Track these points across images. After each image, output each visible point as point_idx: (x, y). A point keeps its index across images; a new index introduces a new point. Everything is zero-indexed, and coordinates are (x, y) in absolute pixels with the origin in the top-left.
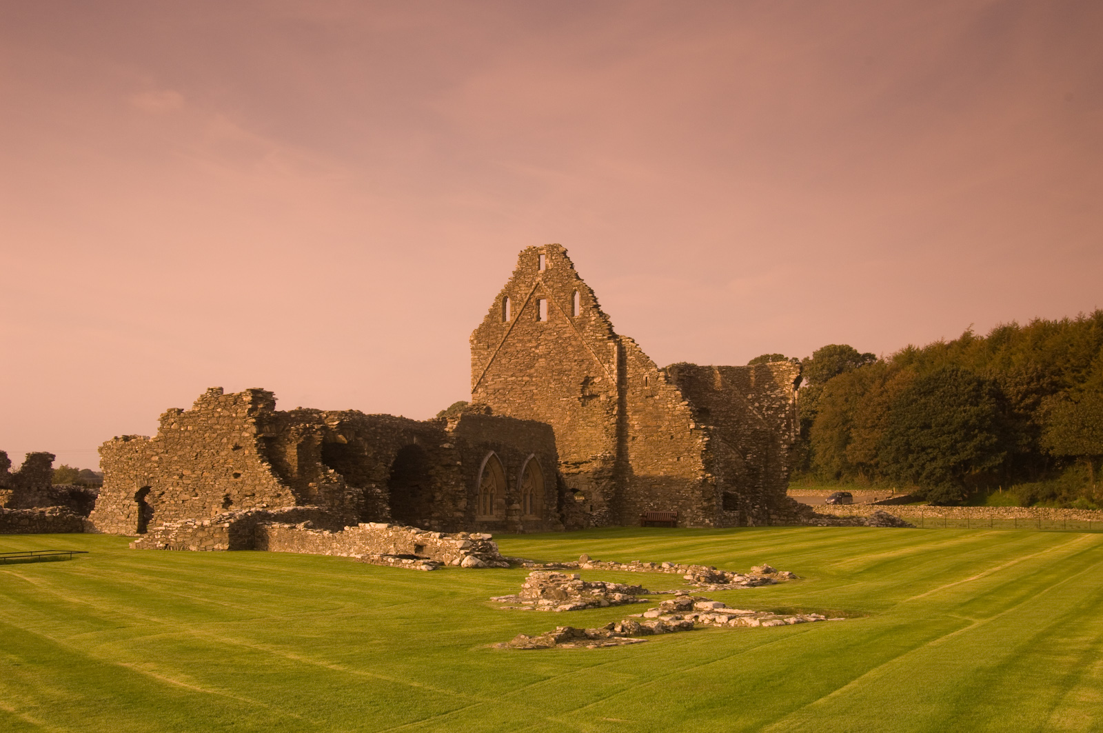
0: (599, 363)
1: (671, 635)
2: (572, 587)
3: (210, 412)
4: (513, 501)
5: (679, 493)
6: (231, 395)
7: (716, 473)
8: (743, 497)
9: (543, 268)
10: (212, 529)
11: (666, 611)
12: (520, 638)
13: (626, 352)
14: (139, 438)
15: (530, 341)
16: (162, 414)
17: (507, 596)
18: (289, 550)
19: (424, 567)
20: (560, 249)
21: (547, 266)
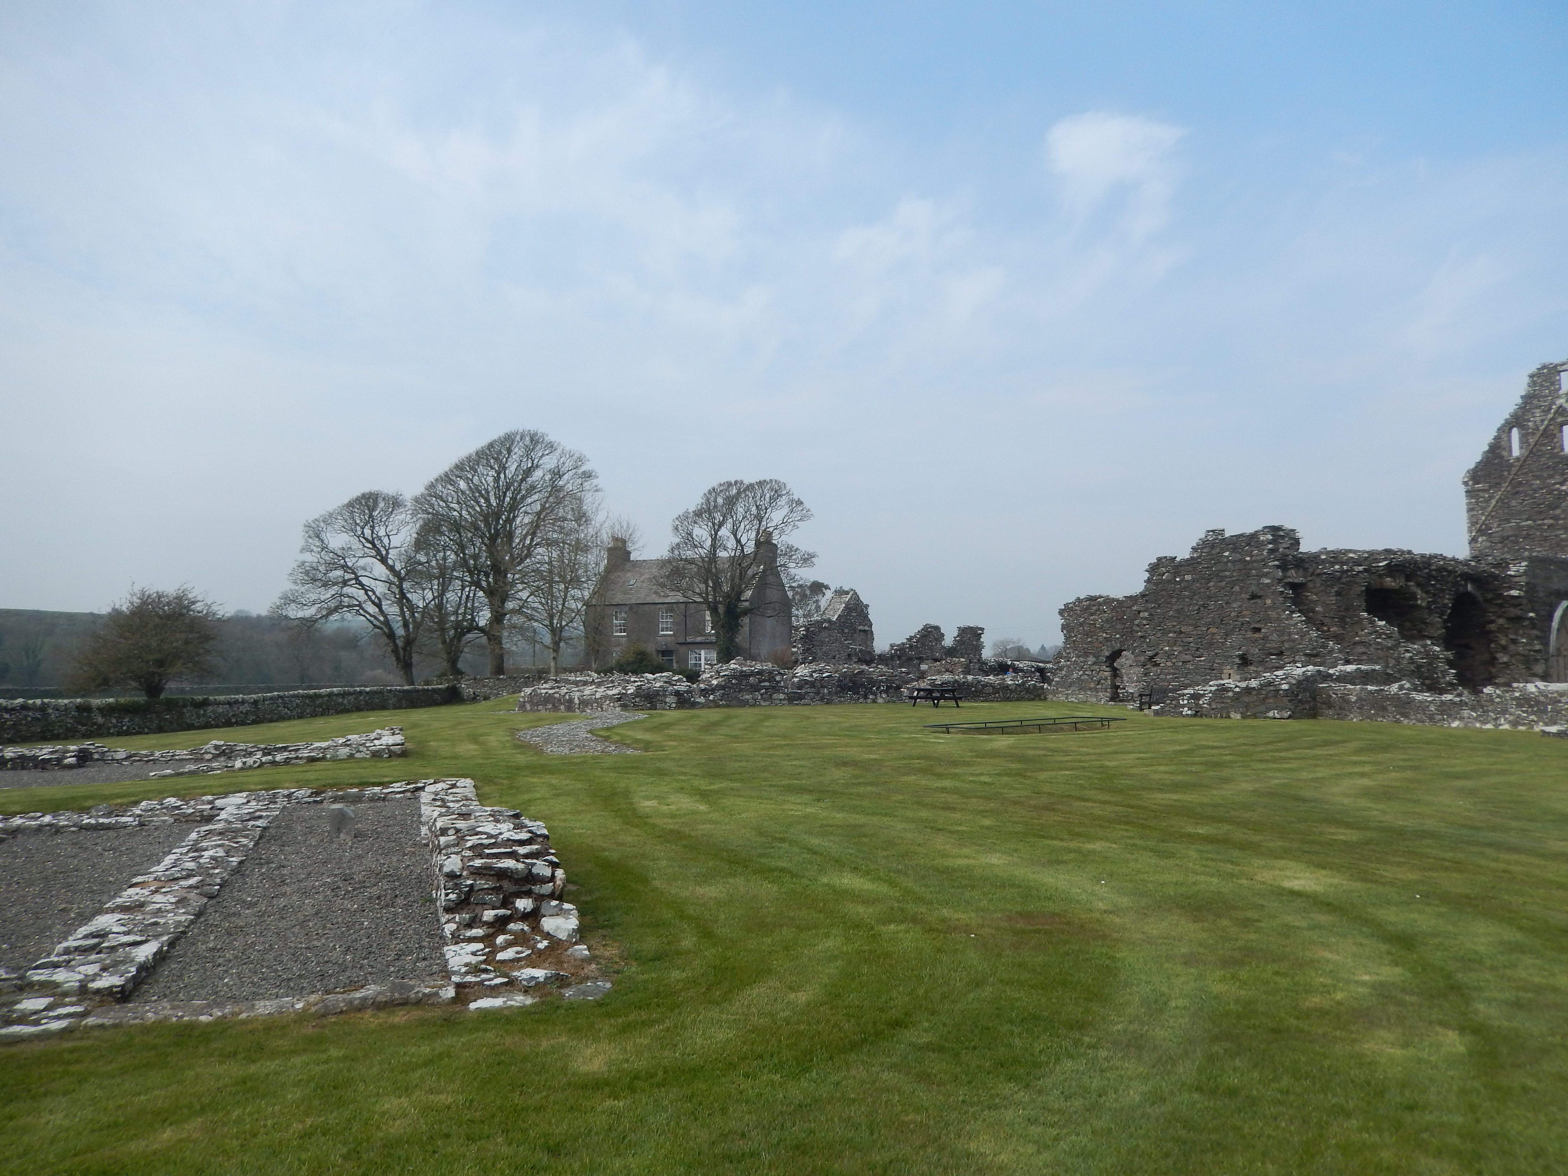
3: (1215, 556)
10: (1263, 692)
14: (1107, 598)
15: (1552, 476)
16: (1150, 564)
18: (1379, 720)
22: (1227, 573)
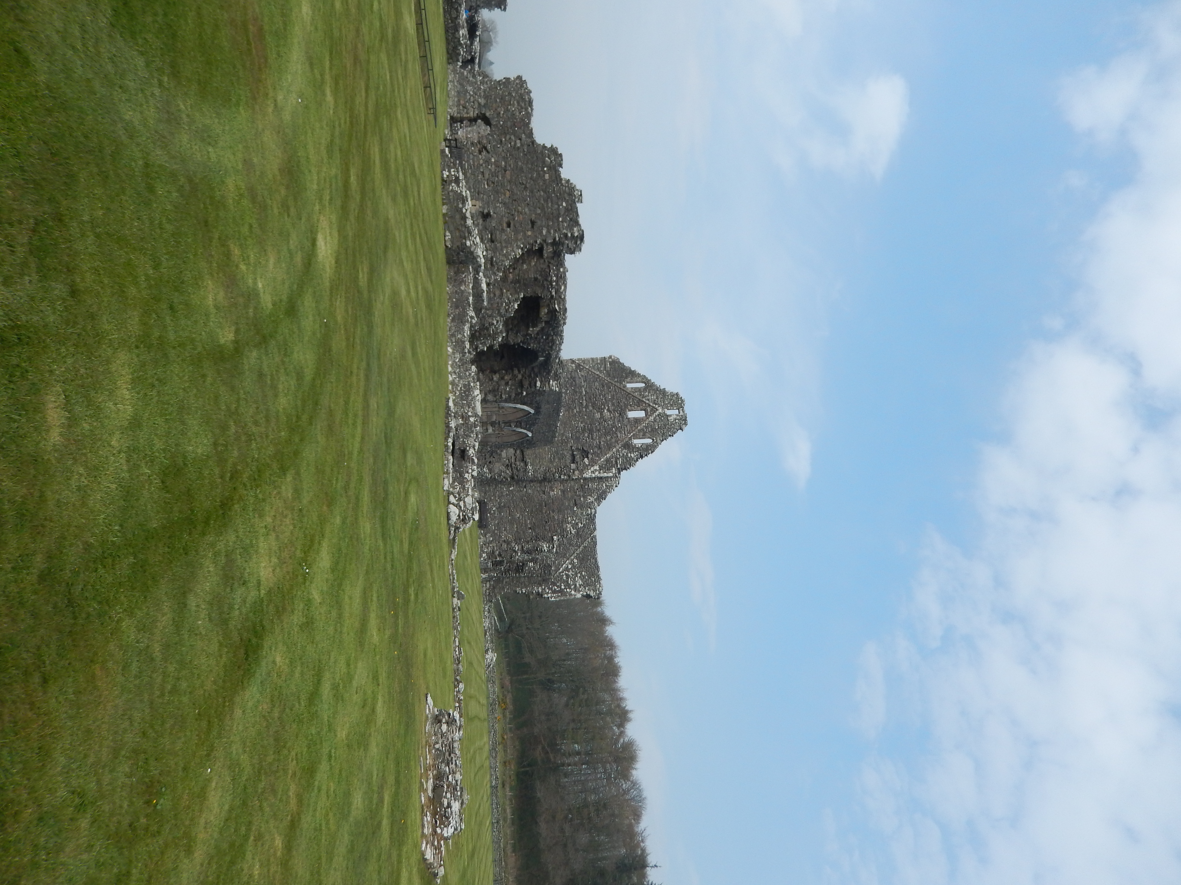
0: (599, 462)
3: (562, 196)
5: (504, 531)
9: (668, 412)
10: (463, 228)
13: (608, 482)
14: (531, 115)
15: (613, 404)
16: (557, 148)
20: (683, 426)
21: (670, 416)
22: (550, 205)
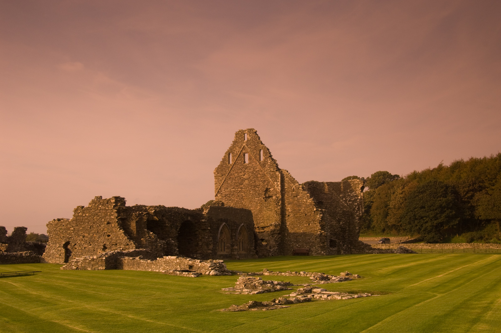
0: (272, 182)
1: (301, 304)
2: (258, 283)
3: (96, 207)
4: (234, 245)
5: (310, 240)
6: (105, 199)
7: (326, 230)
8: (339, 241)
9: (246, 140)
10: (98, 260)
11: (300, 293)
12: (233, 306)
13: (284, 177)
14: (64, 220)
15: (241, 172)
16: (75, 209)
17: (229, 288)
18: (132, 269)
19: (193, 276)
20: (254, 131)
21: (248, 138)
22: (100, 214)
